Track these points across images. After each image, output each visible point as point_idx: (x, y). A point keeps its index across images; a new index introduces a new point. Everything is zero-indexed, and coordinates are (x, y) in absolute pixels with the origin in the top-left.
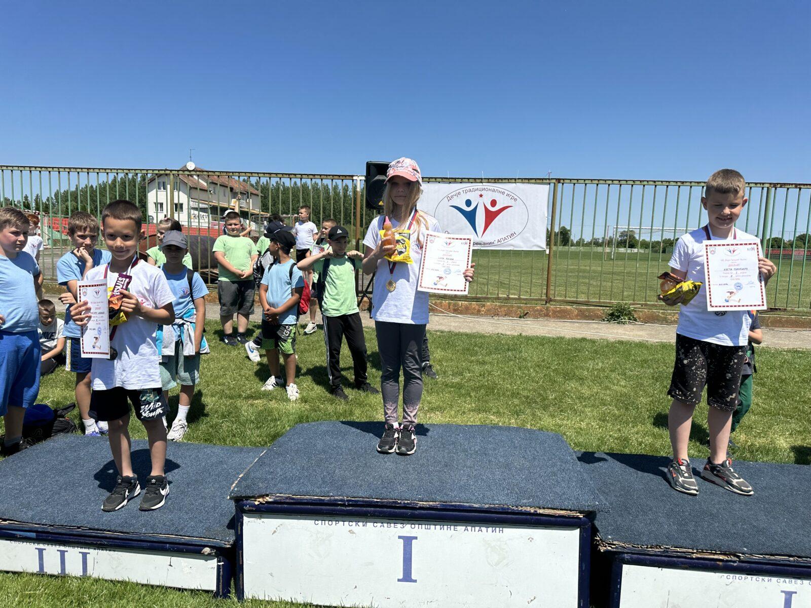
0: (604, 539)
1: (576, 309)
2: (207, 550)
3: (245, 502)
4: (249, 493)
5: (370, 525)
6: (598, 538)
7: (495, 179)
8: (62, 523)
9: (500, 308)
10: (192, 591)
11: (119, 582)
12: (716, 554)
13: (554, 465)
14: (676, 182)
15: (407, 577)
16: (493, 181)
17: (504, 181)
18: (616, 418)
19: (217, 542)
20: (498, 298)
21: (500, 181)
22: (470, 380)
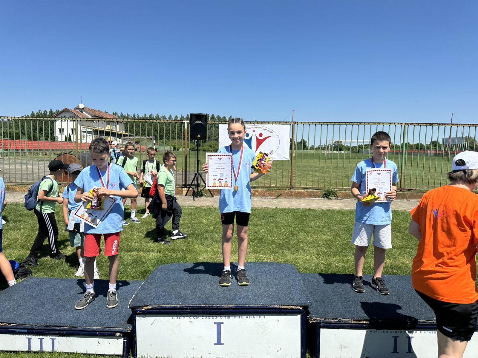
0: (311, 317)
1: (307, 192)
2: (118, 334)
3: (137, 309)
4: (139, 305)
5: (200, 318)
6: (309, 317)
7: (261, 122)
8: (41, 324)
9: (266, 192)
10: (110, 355)
11: (71, 353)
12: (362, 321)
13: (290, 282)
14: (357, 123)
15: (219, 342)
16: (260, 123)
17: (266, 123)
18: (325, 253)
19: (124, 329)
20: (265, 187)
21: (264, 123)
22: (250, 235)
